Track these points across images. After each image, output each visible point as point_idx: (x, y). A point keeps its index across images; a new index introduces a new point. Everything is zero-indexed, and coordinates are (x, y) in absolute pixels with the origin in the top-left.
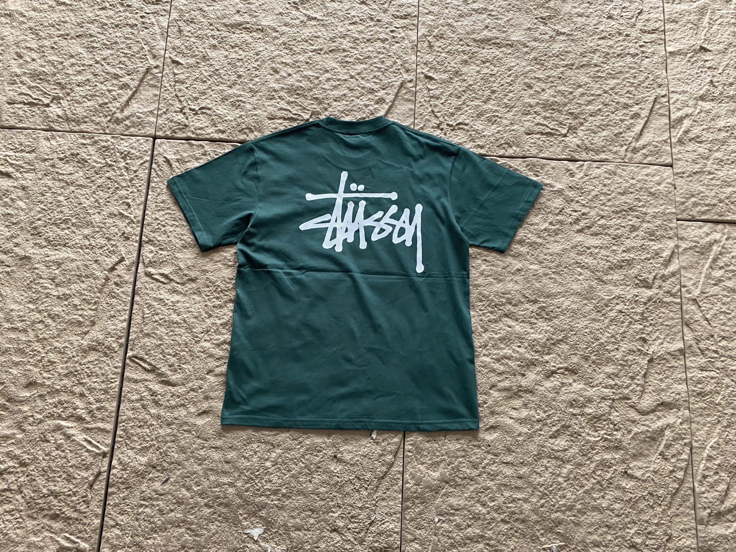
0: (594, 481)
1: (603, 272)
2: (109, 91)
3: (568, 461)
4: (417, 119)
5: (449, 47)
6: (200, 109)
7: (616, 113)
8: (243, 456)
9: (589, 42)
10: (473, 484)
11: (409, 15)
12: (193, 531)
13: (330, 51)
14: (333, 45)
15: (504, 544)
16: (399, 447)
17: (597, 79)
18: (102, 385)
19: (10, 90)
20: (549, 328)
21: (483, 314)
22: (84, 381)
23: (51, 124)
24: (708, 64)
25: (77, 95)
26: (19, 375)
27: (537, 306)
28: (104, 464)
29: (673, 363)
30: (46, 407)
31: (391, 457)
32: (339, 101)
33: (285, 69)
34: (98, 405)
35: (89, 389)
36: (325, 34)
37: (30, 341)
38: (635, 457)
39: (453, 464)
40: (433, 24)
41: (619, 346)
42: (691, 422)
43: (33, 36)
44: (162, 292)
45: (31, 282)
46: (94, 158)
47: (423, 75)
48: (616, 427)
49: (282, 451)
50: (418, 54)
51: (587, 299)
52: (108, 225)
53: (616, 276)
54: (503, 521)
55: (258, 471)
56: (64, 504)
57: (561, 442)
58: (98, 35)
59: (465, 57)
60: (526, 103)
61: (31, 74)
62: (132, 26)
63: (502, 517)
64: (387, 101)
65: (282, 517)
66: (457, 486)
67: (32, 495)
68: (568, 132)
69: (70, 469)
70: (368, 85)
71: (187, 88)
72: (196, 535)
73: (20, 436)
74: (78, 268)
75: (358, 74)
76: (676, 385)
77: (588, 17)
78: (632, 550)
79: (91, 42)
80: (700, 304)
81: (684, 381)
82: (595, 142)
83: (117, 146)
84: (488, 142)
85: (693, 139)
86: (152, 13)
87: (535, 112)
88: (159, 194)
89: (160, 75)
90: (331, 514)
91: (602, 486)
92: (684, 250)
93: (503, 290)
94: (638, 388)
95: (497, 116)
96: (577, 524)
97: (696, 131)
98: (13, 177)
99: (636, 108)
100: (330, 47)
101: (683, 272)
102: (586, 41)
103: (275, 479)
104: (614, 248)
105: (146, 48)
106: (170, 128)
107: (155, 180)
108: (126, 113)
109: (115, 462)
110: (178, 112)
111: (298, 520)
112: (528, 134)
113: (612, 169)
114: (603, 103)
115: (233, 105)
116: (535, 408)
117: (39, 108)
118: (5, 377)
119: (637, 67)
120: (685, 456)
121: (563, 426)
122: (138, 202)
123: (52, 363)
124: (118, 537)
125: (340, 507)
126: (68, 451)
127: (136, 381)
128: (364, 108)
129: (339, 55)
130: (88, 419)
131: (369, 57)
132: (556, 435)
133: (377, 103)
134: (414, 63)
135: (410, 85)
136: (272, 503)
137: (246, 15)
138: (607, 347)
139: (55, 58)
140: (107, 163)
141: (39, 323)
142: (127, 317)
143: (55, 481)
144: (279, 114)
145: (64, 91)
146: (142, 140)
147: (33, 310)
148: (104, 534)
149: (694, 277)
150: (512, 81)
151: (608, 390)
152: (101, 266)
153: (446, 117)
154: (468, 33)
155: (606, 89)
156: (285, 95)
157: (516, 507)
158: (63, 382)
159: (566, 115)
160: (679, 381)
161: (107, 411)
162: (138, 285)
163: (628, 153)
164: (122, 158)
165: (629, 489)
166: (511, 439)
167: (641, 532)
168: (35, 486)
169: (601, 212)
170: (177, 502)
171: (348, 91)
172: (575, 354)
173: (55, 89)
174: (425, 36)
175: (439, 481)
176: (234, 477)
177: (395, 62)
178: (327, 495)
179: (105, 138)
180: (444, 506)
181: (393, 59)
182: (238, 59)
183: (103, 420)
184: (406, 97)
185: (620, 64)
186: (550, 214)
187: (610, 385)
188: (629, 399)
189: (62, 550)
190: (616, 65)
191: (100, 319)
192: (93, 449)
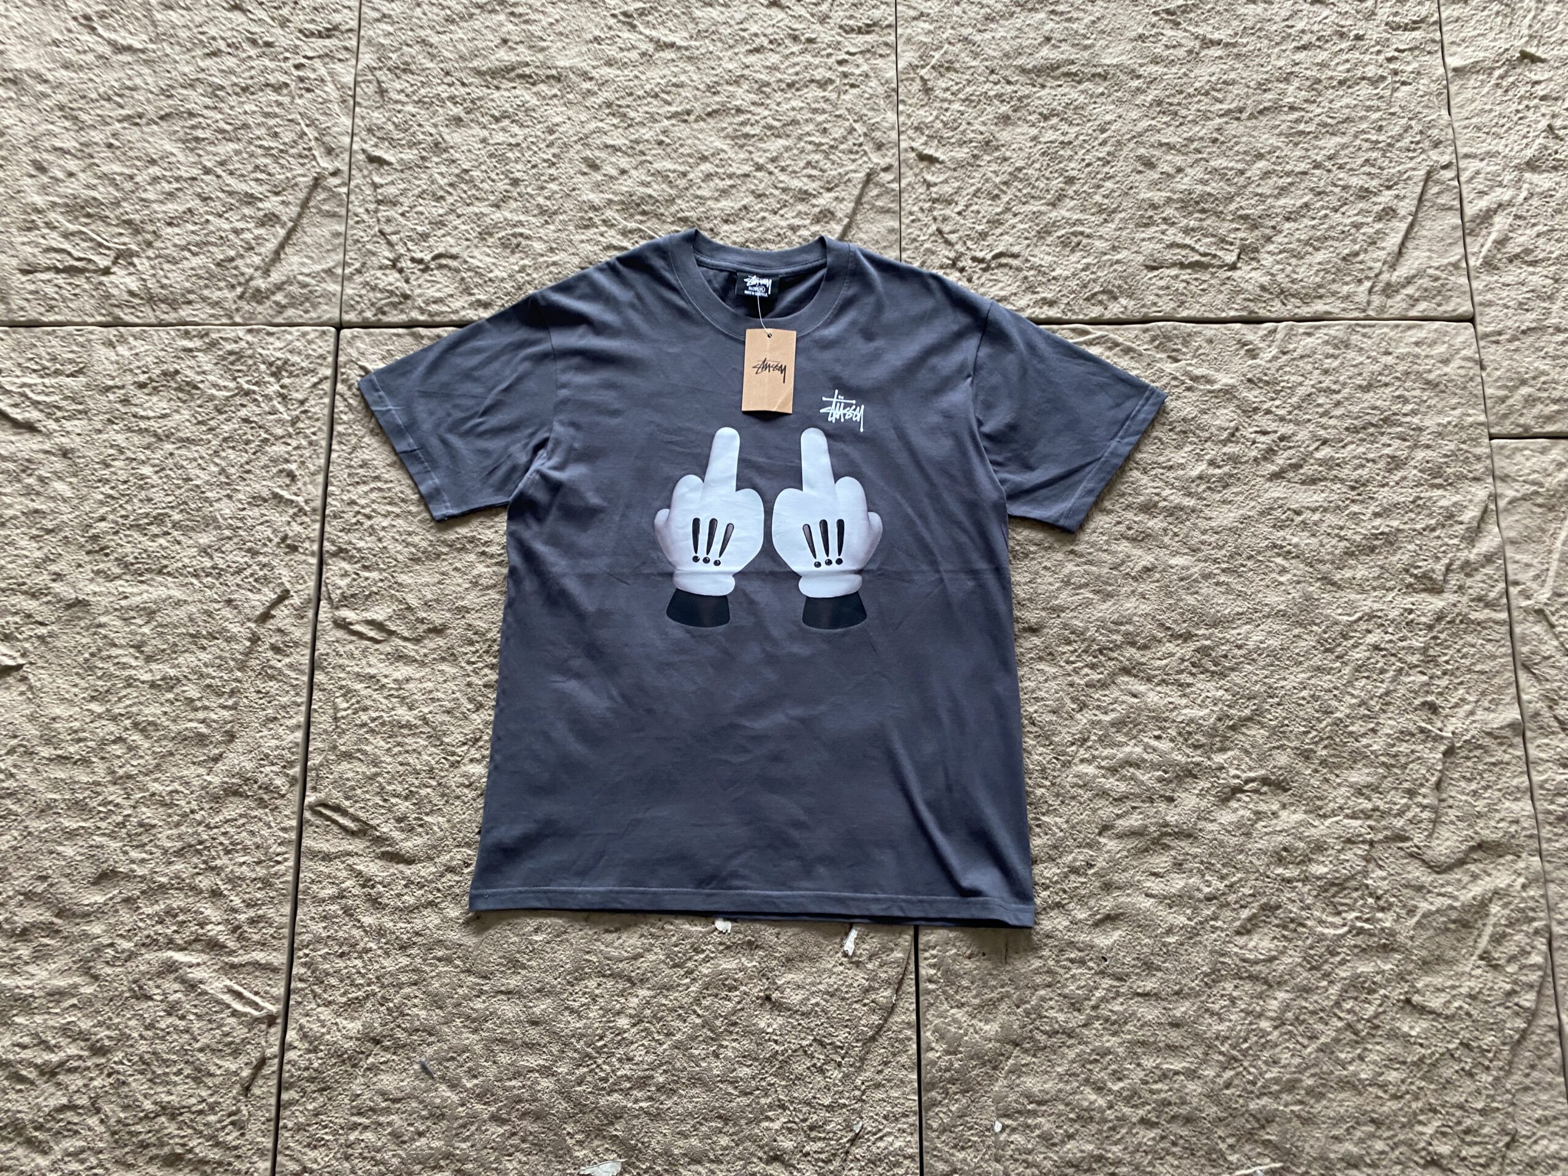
0: (1340, 1024)
1: (1333, 563)
2: (237, 232)
3: (1279, 984)
4: (905, 250)
5: (968, 89)
6: (434, 258)
7: (1343, 210)
8: (567, 1008)
9: (1273, 57)
10: (1073, 1045)
11: (875, 24)
13: (709, 114)
14: (715, 101)
16: (907, 969)
17: (1296, 139)
18: (258, 869)
19: (23, 244)
20: (1221, 692)
21: (1075, 670)
22: (218, 862)
23: (117, 311)
24: (1540, 90)
25: (169, 244)
26: (78, 858)
27: (1193, 645)
28: (272, 1039)
29: (1499, 755)
30: (141, 924)
31: (887, 993)
32: (734, 223)
33: (613, 160)
34: (251, 913)
35: (230, 881)
36: (695, 77)
37: (97, 784)
38: (1426, 965)
39: (1028, 1002)
40: (927, 40)
41: (1378, 724)
42: (1546, 881)
43: (67, 124)
44: (373, 660)
45: (92, 655)
46: (211, 378)
47: (913, 155)
48: (1381, 903)
49: (652, 993)
50: (901, 107)
51: (1301, 625)
52: (250, 522)
53: (1361, 572)
54: (1143, 1121)
55: (601, 1038)
56: (190, 1131)
57: (1261, 943)
58: (205, 112)
59: (1004, 109)
60: (1144, 200)
61: (67, 205)
62: (278, 88)
63: (1141, 1112)
64: (839, 215)
65: (660, 1136)
66: (1038, 1050)
67: (122, 1115)
68: (1239, 258)
69: (200, 1055)
70: (796, 184)
71: (403, 215)
73: (88, 990)
74: (191, 620)
75: (773, 160)
76: (1507, 804)
79: (193, 127)
80: (1553, 619)
81: (1524, 792)
82: (1300, 277)
83: (260, 350)
84: (1065, 292)
85: (1517, 256)
86: (319, 57)
87: (1164, 219)
88: (354, 449)
89: (344, 190)
90: (765, 1124)
91: (1356, 1033)
92: (1510, 503)
93: (1116, 616)
94: (1426, 815)
95: (1082, 233)
96: (1308, 1121)
97: (1522, 239)
98: (41, 432)
99: (1386, 197)
100: (708, 105)
101: (1510, 552)
102: (1269, 56)
103: (639, 1054)
104: (1355, 508)
105: (311, 133)
106: (373, 304)
107: (345, 417)
108: (276, 277)
109: (292, 1035)
110: (387, 267)
112: (1152, 268)
113: (1340, 334)
114: (1312, 190)
115: (505, 246)
116: (1199, 871)
117: (87, 278)
118: (48, 864)
119: (1383, 106)
120: (1536, 959)
121: (1264, 908)
122: (312, 468)
123: (147, 827)
125: (783, 1107)
126: (192, 1017)
127: (327, 857)
128: (789, 233)
129: (728, 123)
130: (231, 944)
131: (794, 122)
132: (1249, 926)
133: (817, 220)
134: (893, 128)
135: (887, 177)
136: (637, 1106)
137: (521, 48)
138: (1351, 728)
139: (117, 168)
140: (240, 388)
141: (114, 742)
142: (302, 719)
143: (168, 1083)
145: (140, 238)
146: (312, 332)
147: (100, 716)
149: (1535, 562)
150: (1109, 154)
151: (1359, 822)
152: (240, 612)
153: (969, 243)
154: (1007, 55)
155: (1319, 159)
156: (617, 216)
157: (1170, 1090)
158: (173, 868)
159: (1232, 221)
160: (1514, 794)
161: (271, 925)
162: (322, 648)
163: (1374, 298)
164: (273, 374)
165: (1418, 1037)
166: (1151, 942)
167: (1449, 1130)
168: (126, 1097)
169: (1322, 432)
170: (432, 1115)
171: (751, 198)
172: (1281, 747)
173: (121, 234)
174: (914, 68)
175: (998, 1041)
176: (551, 1053)
177: (852, 130)
178: (753, 1083)
179: (232, 335)
180: (1012, 1097)
181: (847, 124)
182: (510, 145)
183: (264, 945)
184: (879, 203)
185: (1345, 101)
186: (1209, 443)
187: (1362, 811)
188: (1406, 839)
190: (1337, 105)
191: (244, 726)
192: (246, 1009)
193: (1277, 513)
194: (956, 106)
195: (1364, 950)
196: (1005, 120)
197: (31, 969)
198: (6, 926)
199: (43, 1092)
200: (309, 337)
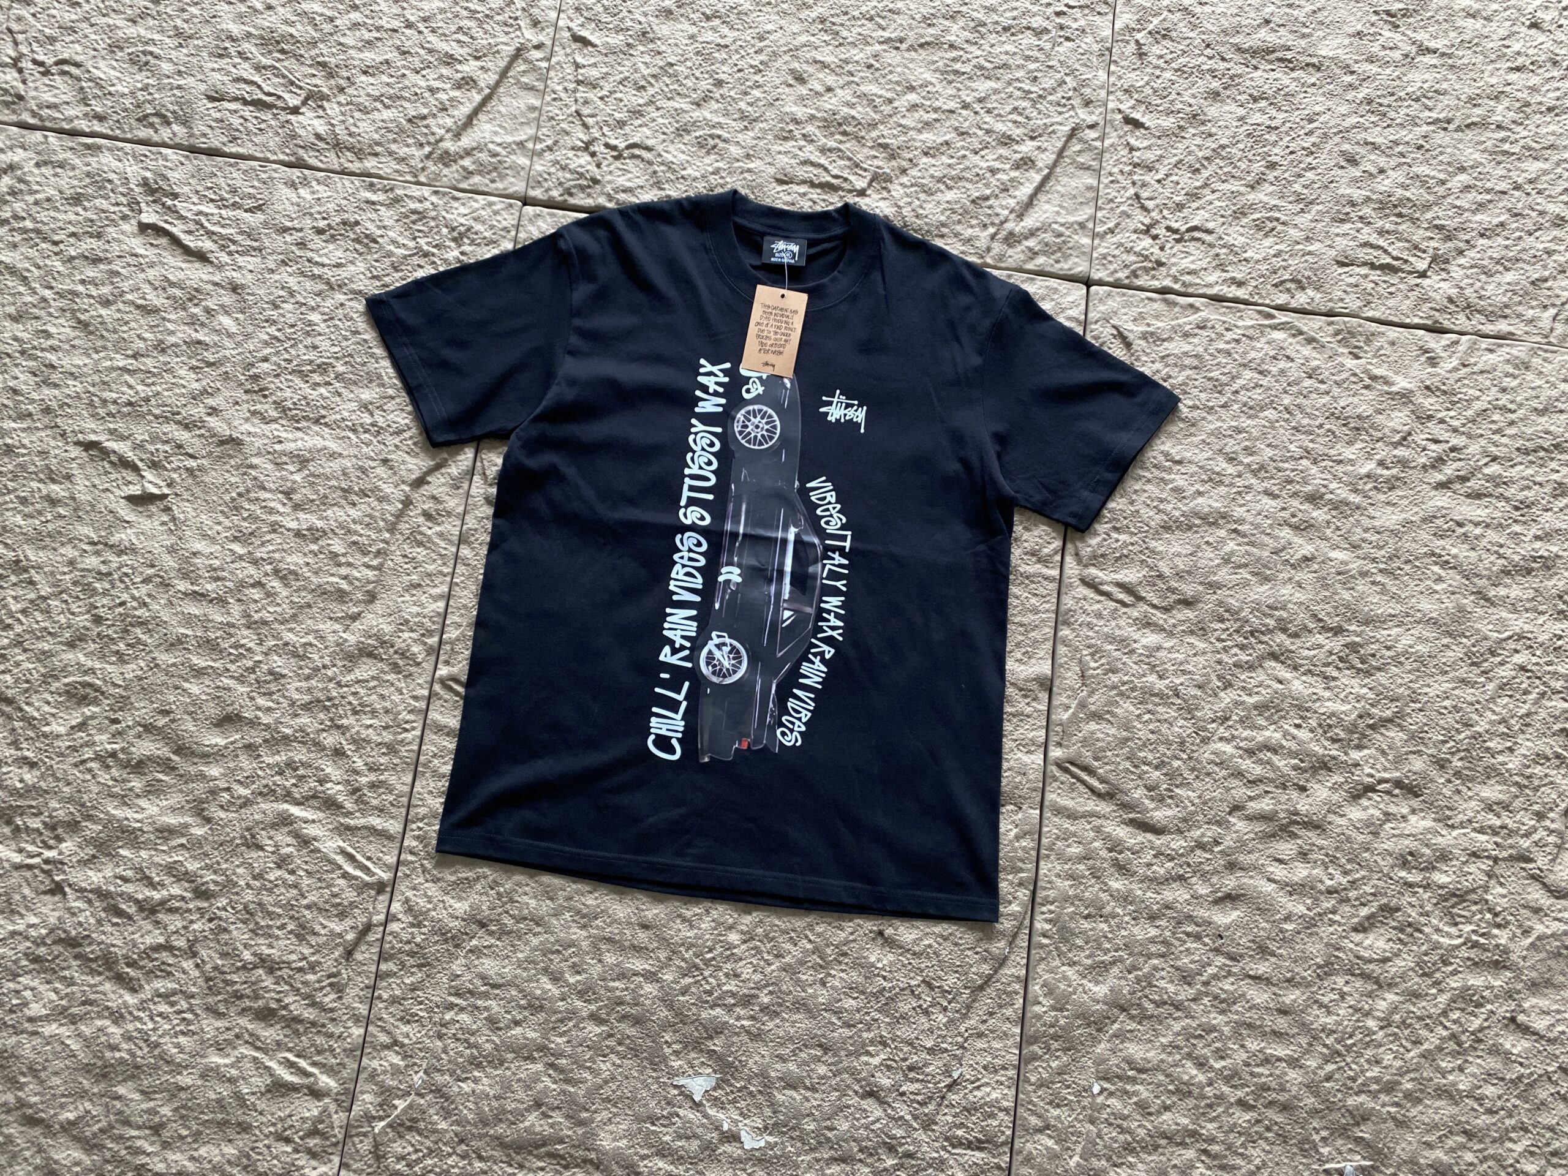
0: (1445, 1033)
1: (1489, 579)
2: (432, 91)
3: (1390, 985)
4: (1101, 209)
5: (1181, 60)
6: (628, 147)
7: (1537, 234)
8: (679, 916)
9: (1487, 74)
10: (1179, 1018)
12: (562, 1071)
13: (921, 46)
14: (929, 34)
15: (1242, 1154)
16: (1022, 923)
17: (1500, 158)
18: (384, 734)
19: (213, 70)
20: (1365, 690)
21: (1224, 649)
22: (344, 722)
25: (362, 93)
26: (204, 697)
27: (1342, 640)
28: (378, 906)
30: (260, 772)
31: (1002, 944)
32: (933, 156)
33: (821, 76)
34: (373, 777)
35: (354, 741)
37: (231, 625)
38: (1534, 987)
39: (1140, 969)
40: (1148, 5)
41: (1516, 743)
45: (240, 495)
46: (391, 234)
47: (1120, 116)
48: (1498, 920)
50: (1113, 68)
51: (1451, 635)
53: (1515, 591)
54: (1242, 1103)
55: (710, 951)
56: (287, 987)
57: (1377, 943)
59: (1215, 84)
60: (1343, 196)
61: (263, 38)
63: (1240, 1094)
64: (1040, 164)
65: (758, 1058)
66: (1144, 1017)
67: (219, 962)
68: (1430, 267)
69: (306, 912)
70: (999, 127)
71: (601, 98)
72: (568, 1081)
73: (199, 832)
74: (344, 474)
75: (980, 101)
77: (1488, 19)
82: (1488, 294)
83: (444, 213)
84: (1254, 275)
87: (1361, 217)
90: (865, 1058)
91: (1460, 1044)
93: (1271, 601)
94: (1552, 839)
95: (1277, 220)
96: (1401, 1124)
98: (211, 263)
100: (922, 37)
102: (1482, 72)
103: (747, 972)
104: (1517, 528)
105: (519, 3)
106: (561, 184)
108: (466, 141)
109: (397, 907)
110: (579, 149)
112: (1341, 264)
113: (1522, 355)
114: (1509, 210)
115: (701, 146)
116: (1324, 863)
117: (275, 115)
118: (172, 699)
121: (1384, 908)
123: (277, 676)
124: (396, 1071)
125: (885, 1044)
126: (302, 873)
128: (988, 175)
129: (942, 57)
130: (349, 805)
131: (1005, 66)
132: (1366, 925)
133: (1017, 166)
134: (1102, 87)
135: (1092, 134)
136: (738, 1024)
138: (1488, 744)
139: (318, 8)
140: (420, 249)
141: (253, 586)
142: (445, 589)
143: (270, 936)
144: (803, 172)
145: (333, 82)
146: (499, 204)
147: (241, 558)
148: (366, 1061)
150: (1314, 145)
151: (1484, 838)
152: (395, 474)
153: (1165, 212)
154: (1224, 32)
155: (1520, 180)
156: (818, 132)
157: (1271, 1075)
158: (298, 720)
159: (1426, 229)
161: (390, 792)
162: (471, 523)
163: (1557, 325)
164: (454, 240)
165: (1519, 1055)
166: (1268, 926)
167: (1537, 1151)
170: (530, 1006)
171: (954, 135)
172: (1419, 753)
173: (314, 76)
174: (1131, 30)
175: (1106, 1004)
176: (658, 959)
177: (1062, 83)
178: (858, 1016)
179: (417, 194)
180: (1114, 1061)
181: (1058, 76)
182: (718, 45)
183: (381, 811)
184: (1080, 159)
185: (1552, 128)
186: (1380, 444)
187: (1490, 827)
188: (1530, 860)
189: (279, 1089)
190: (1543, 130)
191: (388, 589)
192: (358, 873)
193: (1439, 522)
195: (1476, 964)
196: (1215, 95)
197: (143, 802)
198: (121, 756)
199: (140, 928)
200: (495, 208)
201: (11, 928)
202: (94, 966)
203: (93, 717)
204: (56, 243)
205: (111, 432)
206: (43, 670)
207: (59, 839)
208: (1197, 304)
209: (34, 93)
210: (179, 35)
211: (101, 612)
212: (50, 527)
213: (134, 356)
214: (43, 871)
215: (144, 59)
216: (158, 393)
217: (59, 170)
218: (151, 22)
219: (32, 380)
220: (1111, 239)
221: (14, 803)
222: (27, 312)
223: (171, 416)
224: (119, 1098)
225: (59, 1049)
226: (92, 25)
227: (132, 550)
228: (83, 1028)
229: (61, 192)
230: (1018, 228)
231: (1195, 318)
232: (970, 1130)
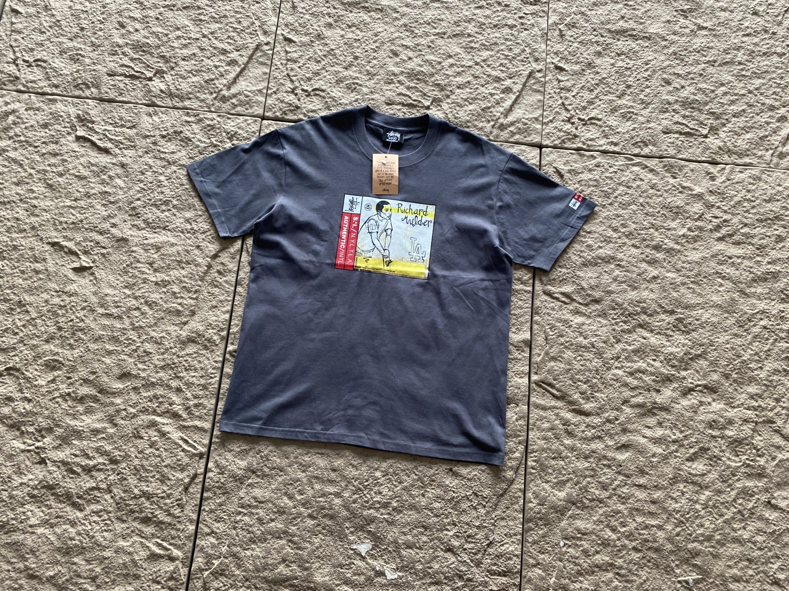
0: (735, 510)
1: (746, 284)
2: (216, 67)
3: (706, 487)
4: (546, 111)
5: (582, 37)
6: (313, 90)
7: (761, 114)
8: (351, 464)
9: (732, 38)
10: (602, 507)
12: (295, 544)
13: (454, 36)
14: (458, 30)
15: (636, 574)
16: (521, 462)
17: (741, 78)
18: (201, 380)
19: (110, 61)
20: (687, 341)
21: (616, 323)
22: (181, 375)
23: (154, 99)
25: (182, 69)
26: (112, 365)
27: (675, 317)
28: (201, 465)
30: (140, 401)
31: (511, 473)
32: (462, 89)
33: (406, 52)
34: (196, 401)
35: (186, 384)
36: (449, 17)
37: (125, 329)
38: (779, 486)
39: (581, 483)
40: (564, 11)
41: (763, 365)
43: (137, 6)
45: (128, 265)
46: (198, 136)
47: (553, 66)
48: (759, 453)
50: (548, 42)
51: (728, 313)
53: (760, 289)
54: (635, 549)
55: (367, 481)
56: (156, 507)
57: (699, 466)
58: (206, 7)
59: (599, 48)
60: (664, 100)
61: (134, 45)
63: (634, 544)
64: (515, 90)
65: (392, 533)
66: (584, 507)
67: (123, 495)
68: (709, 132)
69: (165, 469)
70: (494, 73)
71: (299, 67)
72: (298, 548)
73: (111, 431)
74: (178, 254)
75: (484, 61)
77: (732, 11)
78: (775, 586)
79: (199, 14)
82: (738, 145)
83: (223, 126)
84: (622, 140)
87: (673, 110)
89: (271, 52)
90: (445, 532)
91: (743, 515)
93: (638, 298)
94: (784, 412)
95: (633, 112)
96: (716, 556)
98: (111, 154)
99: (782, 111)
100: (454, 31)
102: (730, 37)
103: (385, 491)
104: (759, 259)
105: (257, 23)
106: (281, 109)
108: (233, 91)
109: (211, 465)
110: (289, 92)
111: (409, 537)
112: (665, 133)
113: (757, 174)
114: (747, 103)
115: (348, 88)
116: (670, 427)
117: (140, 81)
118: (97, 366)
119: (784, 67)
121: (702, 449)
123: (148, 353)
124: (213, 546)
125: (455, 525)
126: (162, 450)
128: (489, 97)
129: (464, 41)
130: (185, 416)
131: (495, 44)
132: (693, 457)
133: (503, 92)
134: (544, 52)
135: (539, 75)
136: (382, 517)
138: (750, 366)
139: (160, 29)
140: (212, 143)
141: (135, 309)
142: (229, 308)
143: (147, 481)
144: (398, 99)
145: (168, 65)
146: (250, 120)
147: (129, 296)
148: (198, 541)
150: (649, 76)
151: (750, 412)
152: (203, 253)
153: (577, 111)
154: (602, 23)
155: (751, 89)
156: (405, 79)
157: (649, 534)
158: (158, 375)
159: (706, 114)
161: (205, 408)
162: (242, 275)
163: (774, 158)
164: (229, 138)
165: (773, 520)
166: (644, 460)
167: (784, 568)
168: (126, 486)
169: (745, 220)
170: (279, 511)
171: (472, 78)
172: (715, 371)
173: (159, 62)
174: (556, 24)
175: (565, 501)
176: (341, 486)
177: (524, 51)
178: (441, 511)
179: (210, 117)
180: (570, 530)
181: (522, 47)
182: (355, 39)
183: (201, 418)
184: (534, 87)
185: (765, 63)
186: (688, 220)
187: (753, 407)
188: (774, 422)
189: (154, 557)
190: (762, 64)
191: (200, 309)
192: (190, 449)
193: (720, 257)
194: (576, 45)
197: (83, 417)
198: (73, 395)
199: (84, 479)
200: (248, 122)
201: (20, 481)
202: (61, 499)
203: (58, 376)
204: (36, 147)
205: (65, 237)
206: (34, 354)
207: (43, 437)
208: (595, 155)
209: (24, 76)
210: (93, 44)
211: (61, 325)
212: (36, 284)
213: (75, 200)
214: (35, 453)
215: (77, 57)
216: (87, 218)
217: (37, 112)
218: (80, 40)
219: (26, 213)
220: (551, 125)
221: (21, 420)
222: (23, 181)
223: (94, 229)
224: (75, 564)
225: (45, 540)
226: (51, 42)
227: (76, 294)
228: (57, 529)
229: (38, 122)
230: (505, 121)
231: (594, 162)
232: (499, 566)
